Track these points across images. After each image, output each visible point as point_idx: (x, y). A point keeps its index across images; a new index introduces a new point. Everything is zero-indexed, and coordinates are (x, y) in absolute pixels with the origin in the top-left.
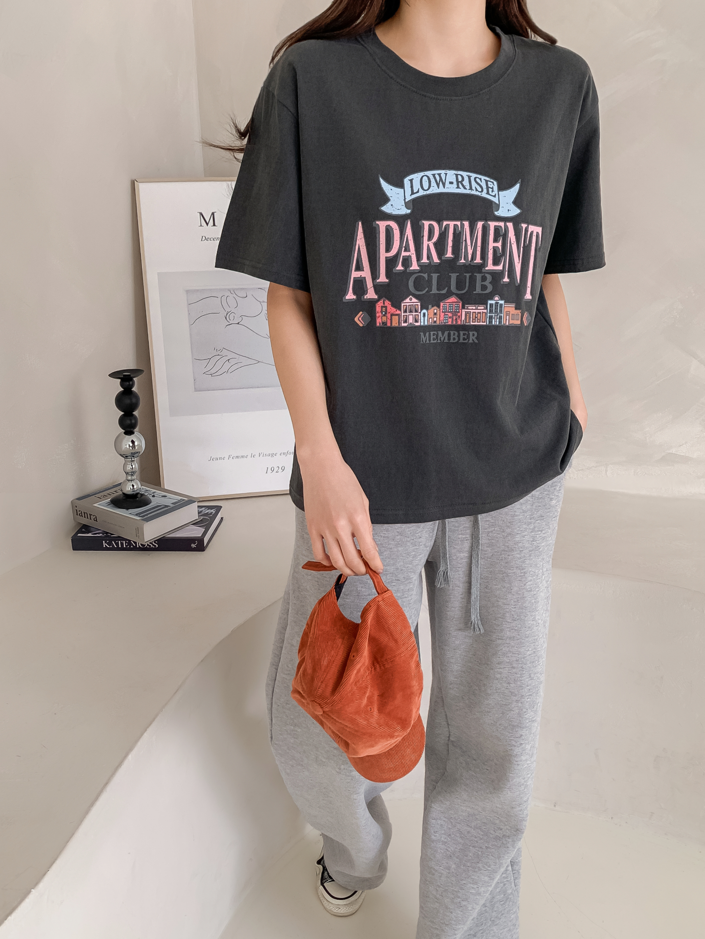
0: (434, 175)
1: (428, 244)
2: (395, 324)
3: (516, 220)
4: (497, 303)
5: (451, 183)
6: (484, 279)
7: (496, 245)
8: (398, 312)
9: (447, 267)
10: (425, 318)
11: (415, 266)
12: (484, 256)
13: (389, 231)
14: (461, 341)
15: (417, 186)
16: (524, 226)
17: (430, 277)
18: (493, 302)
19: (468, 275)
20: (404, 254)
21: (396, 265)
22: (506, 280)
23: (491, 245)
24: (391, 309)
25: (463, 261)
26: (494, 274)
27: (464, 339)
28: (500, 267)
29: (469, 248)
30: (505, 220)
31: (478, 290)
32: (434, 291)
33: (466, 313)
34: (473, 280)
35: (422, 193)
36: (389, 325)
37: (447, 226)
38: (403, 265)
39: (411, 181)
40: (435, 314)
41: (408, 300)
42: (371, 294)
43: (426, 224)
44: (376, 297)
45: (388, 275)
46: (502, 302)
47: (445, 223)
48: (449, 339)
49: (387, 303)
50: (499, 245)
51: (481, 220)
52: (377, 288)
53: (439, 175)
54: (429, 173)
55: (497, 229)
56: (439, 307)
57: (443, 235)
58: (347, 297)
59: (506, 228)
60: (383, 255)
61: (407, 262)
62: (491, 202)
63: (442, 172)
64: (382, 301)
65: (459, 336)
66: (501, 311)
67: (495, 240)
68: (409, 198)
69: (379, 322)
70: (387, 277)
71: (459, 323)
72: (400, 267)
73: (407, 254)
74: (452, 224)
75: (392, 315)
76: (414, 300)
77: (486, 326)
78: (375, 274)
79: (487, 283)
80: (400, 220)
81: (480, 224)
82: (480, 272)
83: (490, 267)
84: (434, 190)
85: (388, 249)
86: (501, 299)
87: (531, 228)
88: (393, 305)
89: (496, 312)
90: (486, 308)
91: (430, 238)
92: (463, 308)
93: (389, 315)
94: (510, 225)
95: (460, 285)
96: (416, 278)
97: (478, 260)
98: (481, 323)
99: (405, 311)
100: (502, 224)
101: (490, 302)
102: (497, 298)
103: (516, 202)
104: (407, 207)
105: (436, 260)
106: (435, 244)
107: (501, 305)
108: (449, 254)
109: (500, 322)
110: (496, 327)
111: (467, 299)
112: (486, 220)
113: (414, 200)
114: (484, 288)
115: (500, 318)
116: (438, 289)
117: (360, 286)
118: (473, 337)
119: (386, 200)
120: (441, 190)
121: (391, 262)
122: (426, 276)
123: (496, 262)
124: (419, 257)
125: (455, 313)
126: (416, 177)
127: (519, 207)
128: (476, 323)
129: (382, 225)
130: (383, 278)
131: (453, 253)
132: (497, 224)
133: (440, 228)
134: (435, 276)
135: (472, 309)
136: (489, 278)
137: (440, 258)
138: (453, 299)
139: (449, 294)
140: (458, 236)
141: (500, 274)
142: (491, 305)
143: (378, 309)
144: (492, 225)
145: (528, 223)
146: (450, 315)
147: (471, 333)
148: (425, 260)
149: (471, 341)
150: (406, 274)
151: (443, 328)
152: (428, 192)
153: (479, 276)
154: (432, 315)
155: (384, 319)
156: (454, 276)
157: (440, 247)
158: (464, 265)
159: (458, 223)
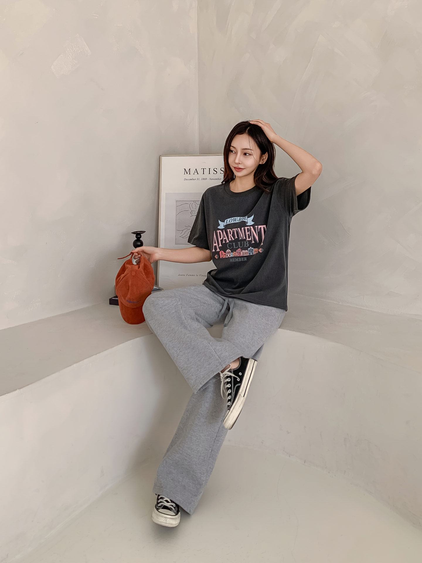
0: (234, 219)
1: (230, 235)
2: (225, 257)
3: (253, 226)
4: (251, 249)
5: (238, 220)
6: (247, 243)
7: (248, 233)
8: (225, 254)
9: (237, 241)
10: (232, 255)
11: (228, 241)
12: (246, 237)
13: (220, 233)
14: (242, 260)
15: (228, 221)
16: (256, 227)
17: (233, 244)
18: (250, 249)
19: (243, 242)
20: (224, 238)
21: (223, 241)
22: (253, 242)
23: (247, 233)
24: (224, 253)
25: (240, 238)
26: (248, 241)
27: (243, 260)
28: (250, 239)
29: (241, 235)
30: (250, 226)
31: (245, 246)
32: (235, 247)
33: (242, 253)
34: (244, 243)
35: (229, 223)
36: (223, 258)
37: (234, 230)
38: (225, 241)
39: (227, 220)
40: (235, 254)
41: (228, 250)
42: (218, 250)
43: (228, 230)
44: (219, 250)
45: (221, 244)
46: (253, 248)
47: (233, 229)
48: (239, 260)
49: (223, 252)
50: (249, 233)
51: (243, 227)
52: (219, 248)
53: (235, 218)
54: (233, 218)
55: (248, 229)
56: (236, 252)
57: (233, 233)
58: (213, 251)
59: (250, 228)
60: (220, 239)
61: (225, 240)
62: (245, 222)
63: (236, 218)
64: (221, 251)
65: (241, 259)
66: (253, 251)
67: (248, 232)
68: (225, 224)
69: (221, 257)
70: (221, 245)
71: (241, 255)
72: (224, 242)
73: (225, 238)
74: (235, 229)
75: (224, 255)
76: (229, 250)
77: (249, 256)
78: (218, 245)
79: (247, 244)
80: (222, 230)
81: (243, 228)
82: (246, 241)
83: (248, 239)
84: (233, 222)
85: (220, 238)
86: (252, 248)
87: (259, 227)
88: (224, 252)
89: (251, 251)
90: (248, 251)
91: (230, 234)
92: (242, 251)
93: (223, 255)
94: (251, 227)
95: (241, 246)
96: (229, 244)
97: (244, 238)
98: (247, 255)
99: (227, 253)
100: (249, 227)
101: (249, 249)
102: (251, 248)
103: (252, 221)
104: (224, 227)
105: (233, 239)
106: (232, 235)
107: (252, 249)
108: (236, 237)
109: (253, 254)
110: (251, 255)
111: (242, 249)
112: (244, 227)
113: (226, 225)
114: (247, 245)
115: (253, 253)
116: (236, 247)
117: (216, 249)
118: (246, 259)
119: (219, 225)
120: (235, 222)
121: (222, 241)
122: (231, 244)
123: (249, 238)
124: (228, 239)
125: (240, 253)
126: (229, 220)
127: (254, 222)
128: (246, 255)
129: (218, 231)
130: (220, 245)
131: (237, 237)
132: (247, 227)
133: (232, 231)
134: (234, 244)
135: (244, 251)
136: (248, 242)
137: (234, 239)
138: (239, 249)
139: (239, 248)
140: (237, 233)
141: (251, 241)
142: (249, 250)
143: (220, 253)
144: (246, 228)
145: (258, 225)
146: (239, 253)
147: (245, 258)
148: (230, 239)
149: (245, 260)
150: (226, 244)
151: (237, 257)
152: (230, 223)
153: (245, 242)
154: (234, 254)
155: (222, 256)
156: (239, 243)
157: (233, 235)
158: (241, 240)
159: (237, 229)
